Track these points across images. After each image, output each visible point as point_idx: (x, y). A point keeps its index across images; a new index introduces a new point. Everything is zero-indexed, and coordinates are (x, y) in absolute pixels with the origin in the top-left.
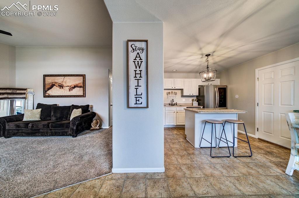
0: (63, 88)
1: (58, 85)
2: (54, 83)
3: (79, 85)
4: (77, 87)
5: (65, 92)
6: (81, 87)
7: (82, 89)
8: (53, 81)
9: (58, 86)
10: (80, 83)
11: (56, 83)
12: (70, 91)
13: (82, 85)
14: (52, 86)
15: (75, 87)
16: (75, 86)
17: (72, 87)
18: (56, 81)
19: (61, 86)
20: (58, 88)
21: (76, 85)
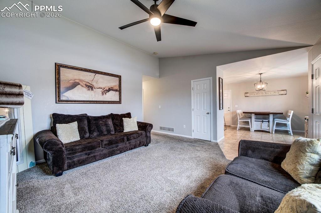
0: (92, 89)
1: (86, 85)
2: (77, 81)
3: (115, 88)
4: (112, 90)
5: (96, 95)
6: (116, 91)
7: (118, 93)
8: (76, 77)
9: (84, 86)
10: (116, 86)
11: (81, 80)
12: (103, 94)
13: (117, 88)
14: (74, 85)
15: (109, 90)
16: (109, 88)
17: (106, 90)
18: (82, 78)
19: (90, 87)
20: (85, 89)
21: (112, 88)
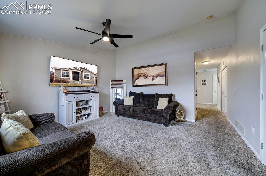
0: (147, 78)
1: (144, 75)
2: (140, 74)
3: (162, 74)
4: (159, 76)
5: (149, 81)
6: (162, 76)
7: (164, 78)
8: (140, 72)
9: (143, 76)
10: (162, 72)
11: (141, 74)
12: (153, 80)
13: (164, 73)
14: (139, 76)
15: (157, 76)
16: (157, 75)
17: (155, 77)
18: (142, 72)
19: (146, 77)
20: (143, 78)
21: (159, 74)
